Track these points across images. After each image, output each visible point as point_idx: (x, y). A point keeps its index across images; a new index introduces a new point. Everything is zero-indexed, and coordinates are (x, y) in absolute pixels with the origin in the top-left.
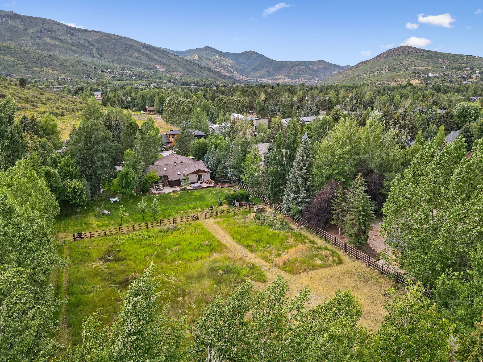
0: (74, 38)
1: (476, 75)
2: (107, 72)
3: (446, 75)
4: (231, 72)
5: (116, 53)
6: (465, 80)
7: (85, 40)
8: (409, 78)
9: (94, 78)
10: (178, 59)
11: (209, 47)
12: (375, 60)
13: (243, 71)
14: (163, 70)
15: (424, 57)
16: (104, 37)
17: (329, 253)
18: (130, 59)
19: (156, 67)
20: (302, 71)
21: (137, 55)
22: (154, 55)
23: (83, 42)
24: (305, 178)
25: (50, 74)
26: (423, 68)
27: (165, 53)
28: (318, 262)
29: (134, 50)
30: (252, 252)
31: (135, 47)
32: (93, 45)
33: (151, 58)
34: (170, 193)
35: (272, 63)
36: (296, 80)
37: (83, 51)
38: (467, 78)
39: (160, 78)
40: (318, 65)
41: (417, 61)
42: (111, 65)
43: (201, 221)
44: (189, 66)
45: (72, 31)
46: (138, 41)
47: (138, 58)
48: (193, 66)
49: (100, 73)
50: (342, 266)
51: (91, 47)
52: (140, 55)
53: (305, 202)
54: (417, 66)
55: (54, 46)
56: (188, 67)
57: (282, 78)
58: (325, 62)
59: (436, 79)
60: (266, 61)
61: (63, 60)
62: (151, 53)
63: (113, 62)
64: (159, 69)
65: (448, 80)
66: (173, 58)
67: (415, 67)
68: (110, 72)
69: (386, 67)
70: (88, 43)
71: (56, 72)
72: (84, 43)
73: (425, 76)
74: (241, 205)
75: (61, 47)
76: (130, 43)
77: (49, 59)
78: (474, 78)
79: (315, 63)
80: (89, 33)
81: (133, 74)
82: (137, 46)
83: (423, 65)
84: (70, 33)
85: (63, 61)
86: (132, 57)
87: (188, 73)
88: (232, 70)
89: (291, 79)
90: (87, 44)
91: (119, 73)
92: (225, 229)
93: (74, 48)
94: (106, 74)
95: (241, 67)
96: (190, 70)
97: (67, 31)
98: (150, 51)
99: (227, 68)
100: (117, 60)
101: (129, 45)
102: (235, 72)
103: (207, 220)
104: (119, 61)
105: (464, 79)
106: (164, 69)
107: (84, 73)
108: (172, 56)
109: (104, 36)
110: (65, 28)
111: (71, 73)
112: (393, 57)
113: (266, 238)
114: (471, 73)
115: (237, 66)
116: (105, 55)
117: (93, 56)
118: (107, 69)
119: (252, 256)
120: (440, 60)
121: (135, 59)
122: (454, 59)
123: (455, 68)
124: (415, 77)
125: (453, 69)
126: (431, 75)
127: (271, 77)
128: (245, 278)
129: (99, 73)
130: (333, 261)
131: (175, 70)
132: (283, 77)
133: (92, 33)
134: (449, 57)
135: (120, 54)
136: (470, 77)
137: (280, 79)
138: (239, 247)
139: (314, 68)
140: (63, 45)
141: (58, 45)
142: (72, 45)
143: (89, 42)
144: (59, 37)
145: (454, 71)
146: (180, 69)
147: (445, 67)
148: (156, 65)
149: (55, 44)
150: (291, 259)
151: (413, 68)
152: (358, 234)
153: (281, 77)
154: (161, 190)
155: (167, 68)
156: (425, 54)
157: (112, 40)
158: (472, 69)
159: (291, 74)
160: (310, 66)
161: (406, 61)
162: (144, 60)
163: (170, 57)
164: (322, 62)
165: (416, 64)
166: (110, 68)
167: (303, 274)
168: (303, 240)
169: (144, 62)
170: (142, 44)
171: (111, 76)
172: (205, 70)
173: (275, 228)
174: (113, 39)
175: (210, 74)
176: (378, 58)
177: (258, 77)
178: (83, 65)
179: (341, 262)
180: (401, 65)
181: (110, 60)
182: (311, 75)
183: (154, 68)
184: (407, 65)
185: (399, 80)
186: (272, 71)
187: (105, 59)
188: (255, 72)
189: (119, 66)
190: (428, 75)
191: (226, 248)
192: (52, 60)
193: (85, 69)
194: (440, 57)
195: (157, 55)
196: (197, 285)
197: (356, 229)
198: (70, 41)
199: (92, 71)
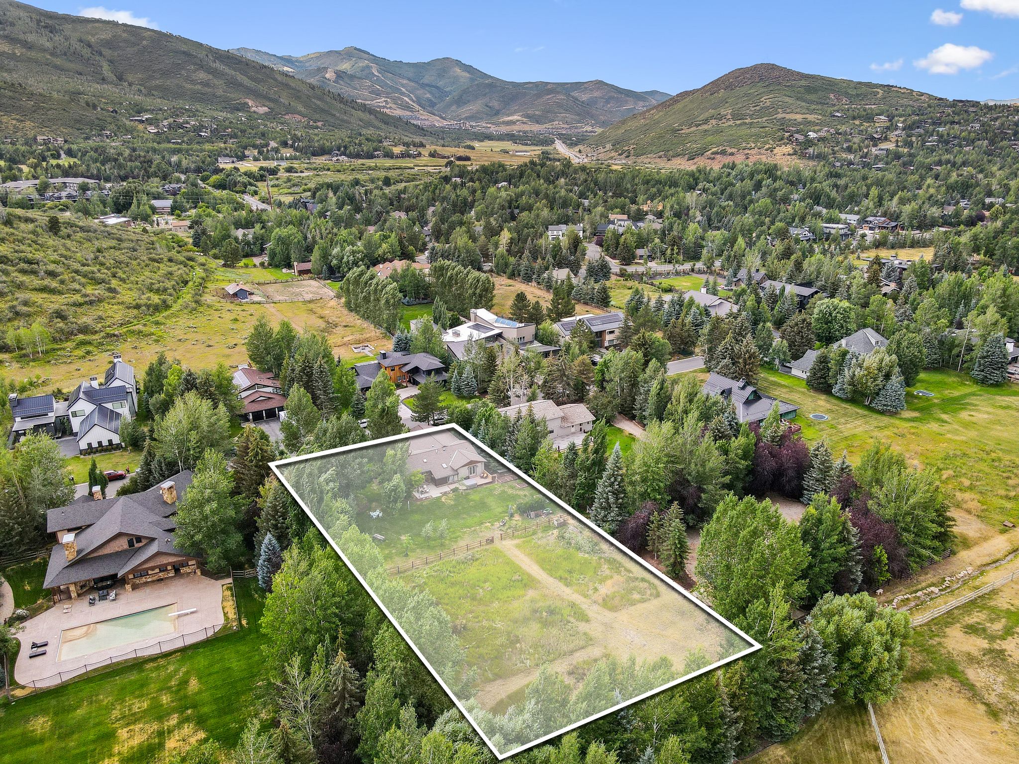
0: (57, 38)
1: (897, 133)
2: (142, 122)
3: (840, 134)
4: (407, 107)
5: (154, 72)
6: (875, 145)
7: (81, 41)
8: (771, 142)
9: (116, 135)
10: (293, 85)
11: (356, 49)
12: (707, 91)
13: (433, 105)
14: (263, 110)
15: (802, 90)
16: (125, 35)
17: (646, 585)
18: (189, 86)
19: (247, 104)
20: (560, 105)
21: (202, 75)
22: (241, 78)
23: (77, 46)
24: (615, 493)
25: (16, 129)
26: (799, 117)
27: (264, 70)
28: (636, 596)
29: (195, 64)
30: (567, 585)
31: (196, 57)
32: (101, 54)
33: (233, 84)
34: (440, 498)
35: (495, 86)
36: (546, 125)
37: (79, 67)
38: (879, 139)
39: (263, 135)
40: (591, 90)
41: (787, 99)
42: (148, 102)
43: (498, 544)
44: (320, 99)
45: (50, 22)
46: (201, 45)
47: (206, 84)
48: (328, 99)
49: (128, 123)
50: (659, 599)
51: (97, 58)
52: (211, 77)
53: (617, 521)
54: (788, 111)
55: (12, 57)
56: (318, 103)
57: (518, 121)
58: (607, 84)
59: (821, 144)
60: (481, 80)
61: (41, 95)
62: (233, 73)
63: (149, 94)
64: (254, 109)
65: (845, 146)
66: (283, 84)
67: (783, 115)
68: (149, 122)
69: (727, 111)
70: (89, 50)
71: (28, 124)
72: (79, 48)
73: (801, 138)
74: (537, 516)
75: (29, 60)
76: (184, 48)
77: (11, 94)
78: (893, 140)
79: (586, 85)
80: (90, 26)
81: (202, 127)
82: (202, 55)
83: (798, 110)
84: (45, 27)
85: (41, 98)
86: (193, 82)
87: (317, 116)
88: (410, 102)
89: (538, 122)
90: (86, 52)
91: (170, 125)
92: (530, 555)
93: (58, 61)
94: (141, 127)
95: (428, 95)
96: (323, 111)
97: (39, 21)
98: (230, 67)
99: (399, 98)
100: (157, 88)
101: (184, 53)
102: (417, 107)
103: (504, 542)
104: (165, 93)
105: (875, 141)
106: (266, 109)
107: (91, 125)
108: (279, 78)
109: (124, 31)
110: (34, 16)
111: (62, 125)
112: (742, 89)
113: (578, 567)
114: (888, 128)
115: (420, 92)
116: (130, 77)
117: (103, 79)
118: (139, 112)
119: (568, 590)
120: (832, 96)
121: (199, 87)
122: (858, 95)
123: (859, 117)
124: (782, 139)
125: (854, 118)
126: (812, 135)
127: (495, 119)
128: (569, 618)
129: (125, 124)
130: (651, 595)
131: (290, 110)
132: (519, 118)
133: (97, 25)
134: (850, 91)
135: (165, 74)
136: (886, 139)
137: (513, 123)
138: (551, 580)
139: (584, 97)
140: (32, 54)
141: (22, 54)
142: (52, 54)
143: (90, 46)
144: (22, 37)
145: (857, 122)
146: (300, 108)
147: (839, 115)
148: (247, 100)
149: (14, 54)
150: (609, 593)
151: (780, 116)
152: (674, 565)
153: (515, 118)
154: (426, 492)
155: (272, 105)
156: (803, 83)
157: (144, 42)
158: (891, 118)
159: (537, 113)
160: (575, 94)
161: (766, 100)
162: (220, 88)
163: (276, 80)
164: (600, 84)
165: (786, 108)
166: (146, 111)
167: (623, 611)
168: (617, 568)
169: (220, 92)
170: (211, 50)
171: (153, 130)
172: (353, 108)
173: (585, 552)
174: (143, 38)
175: (366, 116)
176: (715, 86)
177: (467, 118)
178: (88, 104)
179: (658, 595)
180: (758, 108)
181: (142, 88)
182: (579, 115)
183: (244, 107)
184: (767, 108)
185: (753, 145)
186: (495, 104)
187: (130, 85)
188: (459, 106)
189: (165, 105)
190: (806, 136)
191: (539, 582)
192: (17, 95)
193: (91, 114)
194: (833, 91)
195: (249, 77)
196: (525, 629)
197: (672, 560)
198: (48, 45)
199: (109, 120)
